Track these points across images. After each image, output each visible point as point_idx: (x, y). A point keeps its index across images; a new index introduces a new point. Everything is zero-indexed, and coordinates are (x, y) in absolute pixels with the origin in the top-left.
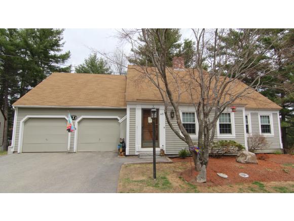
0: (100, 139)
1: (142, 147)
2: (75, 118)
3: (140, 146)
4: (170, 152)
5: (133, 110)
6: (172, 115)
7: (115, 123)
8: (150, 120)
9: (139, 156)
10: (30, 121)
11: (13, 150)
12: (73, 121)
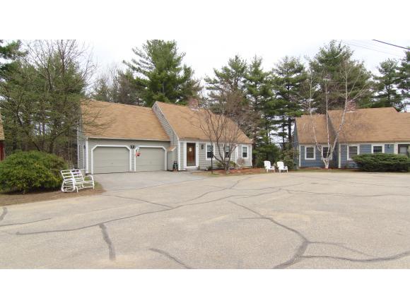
0: (151, 163)
3: (186, 165)
4: (201, 168)
5: (182, 144)
6: (202, 147)
7: (161, 151)
8: (190, 150)
9: (186, 171)
10: (98, 149)
11: (87, 172)
12: (133, 149)
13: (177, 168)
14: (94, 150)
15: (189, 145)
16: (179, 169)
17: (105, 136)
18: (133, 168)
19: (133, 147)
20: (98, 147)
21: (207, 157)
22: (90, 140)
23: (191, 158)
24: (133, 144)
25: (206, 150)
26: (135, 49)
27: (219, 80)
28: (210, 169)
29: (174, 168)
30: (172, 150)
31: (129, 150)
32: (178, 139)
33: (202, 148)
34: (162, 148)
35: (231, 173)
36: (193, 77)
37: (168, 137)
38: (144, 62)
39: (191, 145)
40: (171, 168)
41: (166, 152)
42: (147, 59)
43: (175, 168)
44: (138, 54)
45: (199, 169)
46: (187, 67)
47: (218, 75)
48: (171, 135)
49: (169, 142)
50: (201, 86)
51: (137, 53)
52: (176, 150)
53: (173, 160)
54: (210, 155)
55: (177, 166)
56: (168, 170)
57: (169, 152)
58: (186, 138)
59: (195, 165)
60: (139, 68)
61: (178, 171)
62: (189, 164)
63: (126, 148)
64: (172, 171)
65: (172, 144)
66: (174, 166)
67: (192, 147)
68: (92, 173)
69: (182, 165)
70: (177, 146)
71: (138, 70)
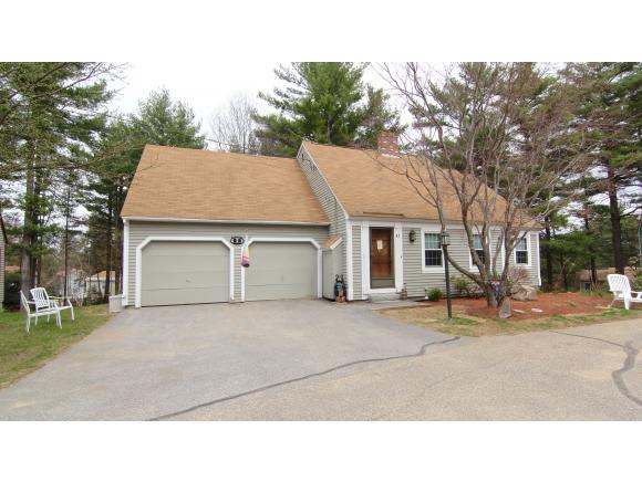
0: (282, 279)
1: (372, 287)
2: (239, 241)
3: (369, 285)
4: (410, 294)
5: (357, 230)
6: (412, 237)
7: (307, 250)
8: (380, 245)
9: (369, 301)
10: (153, 246)
11: (125, 303)
12: (237, 247)
13: (345, 294)
14: (143, 249)
15: (376, 233)
16: (350, 297)
17: (170, 215)
18: (238, 294)
19: (237, 242)
20: (152, 242)
21: (427, 264)
22: (132, 223)
23: (382, 266)
24: (237, 233)
25: (423, 246)
26: (278, 69)
27: (440, 107)
28: (435, 297)
29: (336, 293)
30: (333, 247)
31: (229, 249)
32: (347, 217)
33: (412, 241)
34: (309, 243)
35: (515, 316)
37: (325, 217)
38: (295, 91)
39: (382, 234)
40: (331, 295)
41: (320, 253)
42: (299, 83)
43: (339, 293)
44: (285, 78)
45: (403, 296)
46: (375, 91)
47: (438, 95)
48: (330, 211)
49: (327, 228)
50: (402, 123)
51: (281, 76)
52: (343, 246)
53: (336, 271)
54: (434, 258)
55: (345, 288)
56: (325, 299)
57: (326, 252)
58: (368, 216)
59: (393, 286)
60: (287, 103)
61: (346, 301)
62: (376, 282)
63: (220, 242)
64: (334, 300)
65: (333, 231)
66: (336, 287)
67: (385, 238)
68: (138, 305)
69: (358, 284)
70: (344, 235)
71: (285, 106)
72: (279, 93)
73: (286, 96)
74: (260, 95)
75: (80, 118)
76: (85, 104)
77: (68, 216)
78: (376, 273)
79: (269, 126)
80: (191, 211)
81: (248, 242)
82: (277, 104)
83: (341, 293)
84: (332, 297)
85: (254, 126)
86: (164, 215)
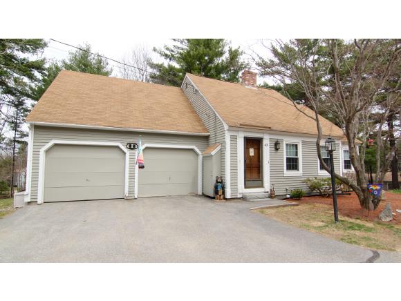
0: (170, 179)
1: (245, 187)
2: (134, 146)
3: (243, 186)
4: (277, 193)
5: (234, 138)
6: (277, 146)
7: (190, 156)
8: (252, 152)
9: (243, 199)
10: (56, 148)
11: (28, 199)
12: (132, 151)
13: (224, 193)
14: (47, 151)
15: (249, 142)
16: (228, 195)
17: (71, 122)
18: (131, 192)
20: (56, 145)
21: (287, 169)
22: (37, 128)
23: (253, 169)
24: (132, 140)
25: (284, 154)
27: (278, 62)
28: (297, 196)
29: (216, 192)
30: (213, 153)
31: (125, 153)
32: (226, 127)
33: (276, 149)
34: (192, 150)
36: (242, 59)
37: (206, 130)
38: (178, 48)
39: (254, 143)
40: (211, 193)
41: (200, 158)
42: (182, 42)
43: (218, 193)
45: (272, 195)
46: (233, 49)
48: (210, 124)
49: (207, 138)
52: (221, 153)
53: (215, 174)
54: (292, 164)
55: (223, 188)
56: (204, 196)
58: (244, 127)
59: (262, 186)
60: (172, 55)
61: (225, 199)
62: (249, 183)
63: (118, 147)
64: (214, 198)
65: (212, 140)
66: (216, 187)
67: (256, 147)
68: (40, 200)
69: (234, 185)
70: (223, 143)
71: (171, 58)
72: (167, 49)
73: (172, 51)
74: (155, 50)
75: (24, 60)
76: (28, 50)
77: (16, 130)
78: (248, 176)
79: (160, 71)
80: (92, 119)
81: (142, 147)
82: (166, 56)
83: (220, 193)
84: (212, 196)
85: (150, 70)
86: (67, 121)
